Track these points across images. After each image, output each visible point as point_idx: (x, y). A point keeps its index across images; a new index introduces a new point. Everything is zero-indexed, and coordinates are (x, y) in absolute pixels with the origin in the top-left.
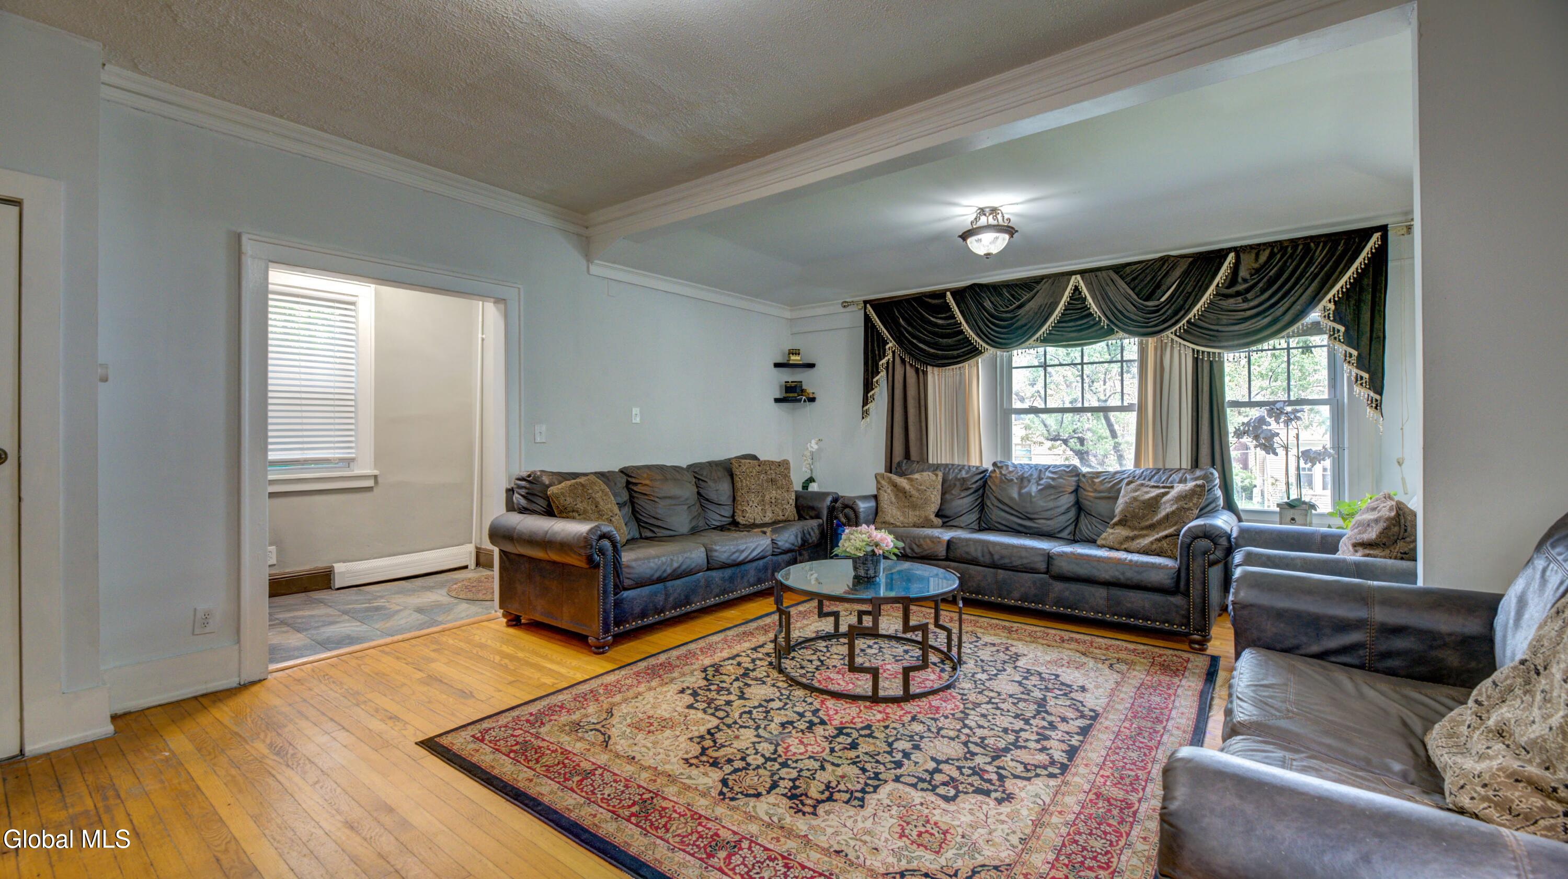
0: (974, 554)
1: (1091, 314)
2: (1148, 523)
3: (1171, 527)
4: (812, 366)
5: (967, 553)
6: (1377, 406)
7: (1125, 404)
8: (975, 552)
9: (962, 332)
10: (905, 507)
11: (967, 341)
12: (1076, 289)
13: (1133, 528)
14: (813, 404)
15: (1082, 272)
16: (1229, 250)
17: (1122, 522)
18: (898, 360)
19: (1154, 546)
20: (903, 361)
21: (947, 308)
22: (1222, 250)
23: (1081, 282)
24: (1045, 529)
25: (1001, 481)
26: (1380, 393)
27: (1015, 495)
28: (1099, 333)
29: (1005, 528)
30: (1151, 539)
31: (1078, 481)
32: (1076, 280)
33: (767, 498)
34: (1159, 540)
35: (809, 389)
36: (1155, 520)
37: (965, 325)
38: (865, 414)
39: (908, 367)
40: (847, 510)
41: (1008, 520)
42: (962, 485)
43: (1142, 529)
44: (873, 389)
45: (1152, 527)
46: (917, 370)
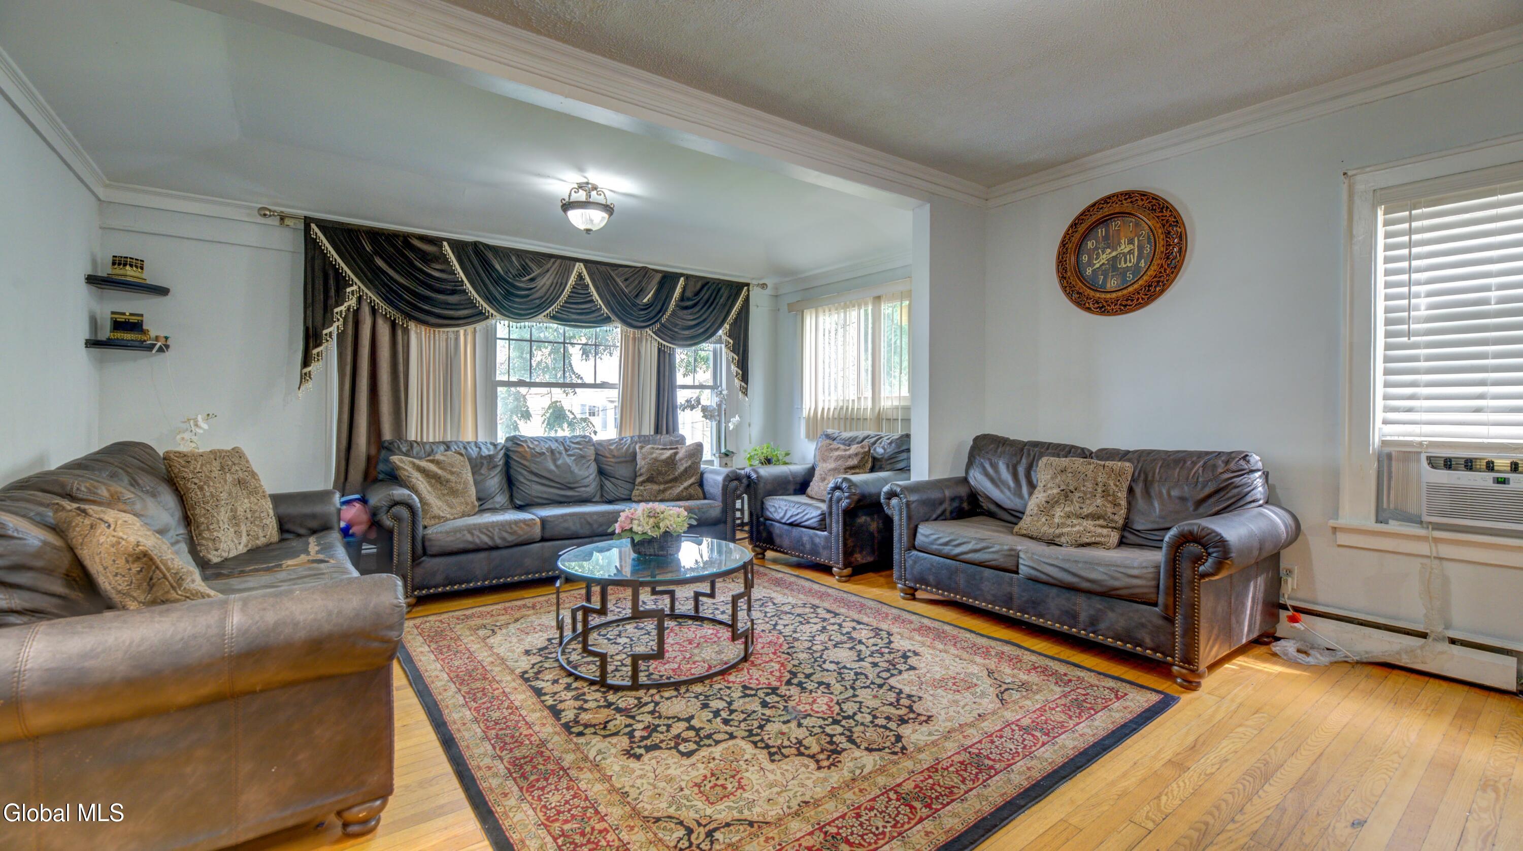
0: (573, 528)
1: (592, 301)
2: (671, 477)
3: (690, 478)
4: (162, 291)
5: (567, 529)
6: (745, 393)
7: (598, 382)
8: (574, 527)
9: (464, 292)
10: (444, 495)
11: (471, 304)
12: (580, 277)
13: (660, 483)
14: (167, 354)
15: (586, 262)
16: (682, 275)
17: (650, 480)
18: (366, 310)
19: (684, 494)
20: (374, 311)
21: (446, 261)
22: (677, 273)
23: (584, 270)
24: (585, 495)
25: (533, 455)
26: (747, 383)
27: (552, 467)
28: (594, 319)
29: (545, 502)
30: (682, 487)
31: (596, 449)
32: (579, 267)
33: (240, 511)
34: (686, 489)
35: (153, 329)
36: (677, 474)
37: (468, 285)
38: (304, 377)
39: (380, 322)
40: (395, 509)
41: (550, 493)
42: (489, 463)
43: (666, 482)
44: (320, 345)
45: (675, 480)
46: (393, 325)
